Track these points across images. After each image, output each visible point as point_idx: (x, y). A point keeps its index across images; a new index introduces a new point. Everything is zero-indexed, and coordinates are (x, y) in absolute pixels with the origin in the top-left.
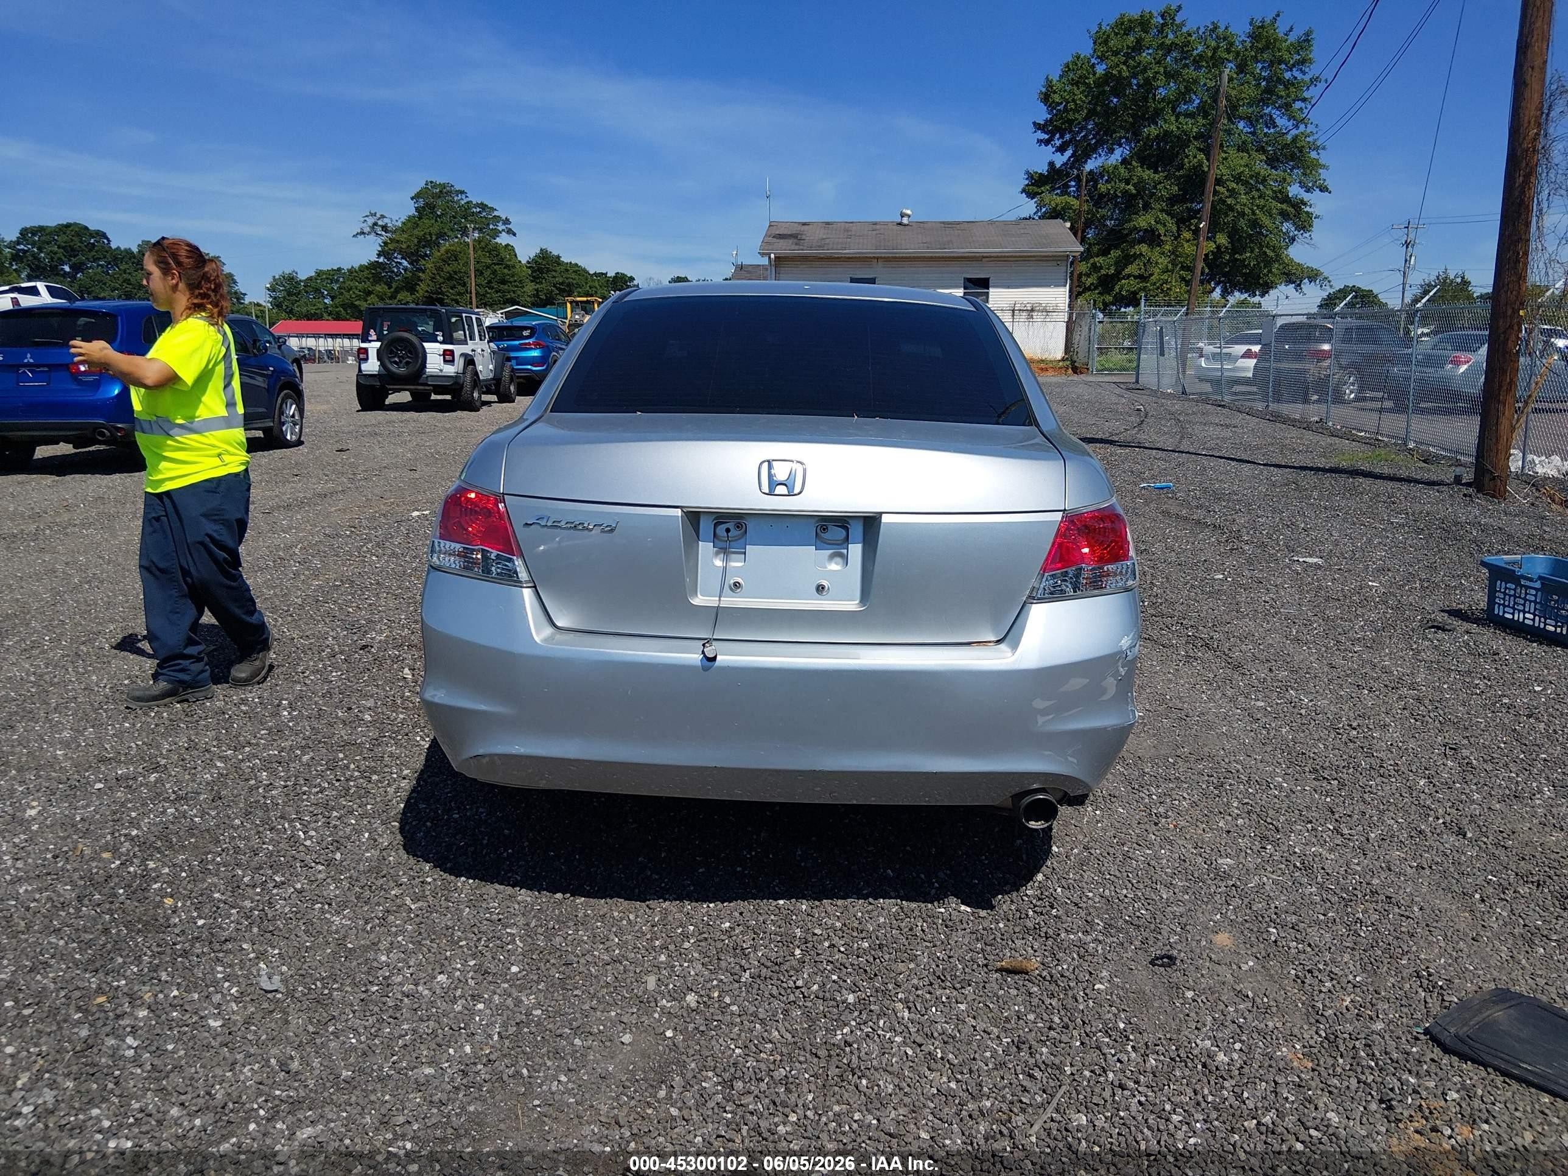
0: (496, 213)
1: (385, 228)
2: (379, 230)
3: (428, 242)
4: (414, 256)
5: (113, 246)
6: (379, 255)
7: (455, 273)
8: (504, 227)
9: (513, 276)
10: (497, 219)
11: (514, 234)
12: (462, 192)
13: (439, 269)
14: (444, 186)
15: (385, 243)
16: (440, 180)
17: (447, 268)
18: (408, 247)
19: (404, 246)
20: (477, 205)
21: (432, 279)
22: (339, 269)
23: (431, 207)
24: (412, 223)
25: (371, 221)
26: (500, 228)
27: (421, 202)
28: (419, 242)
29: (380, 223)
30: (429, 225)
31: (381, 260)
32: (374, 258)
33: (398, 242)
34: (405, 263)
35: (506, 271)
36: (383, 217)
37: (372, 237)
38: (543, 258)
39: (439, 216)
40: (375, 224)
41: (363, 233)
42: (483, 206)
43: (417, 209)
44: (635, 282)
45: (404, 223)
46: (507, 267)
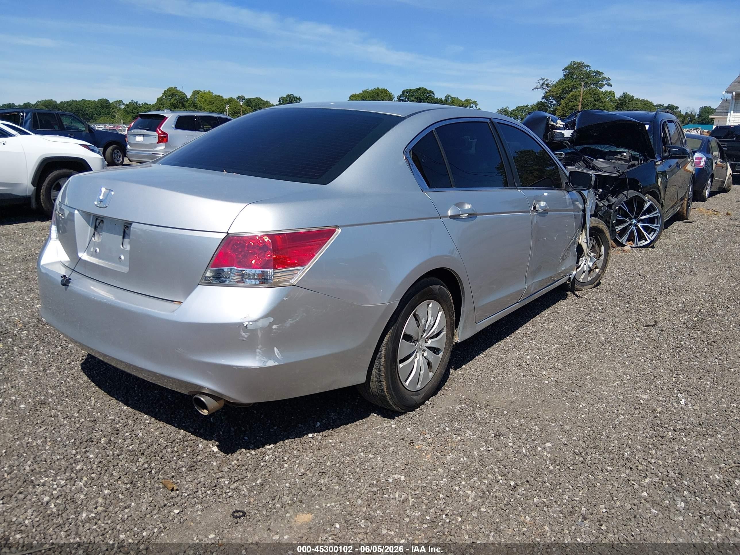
0: (604, 76)
1: (547, 85)
2: (544, 86)
3: (566, 91)
4: (558, 98)
5: (435, 97)
6: (543, 98)
7: (574, 106)
8: (606, 82)
9: (604, 107)
10: (604, 78)
11: (611, 86)
12: (588, 66)
13: (567, 104)
14: (579, 63)
15: (547, 93)
16: (578, 61)
17: (571, 104)
18: (557, 94)
19: (555, 94)
20: (595, 72)
21: (563, 109)
22: (527, 106)
23: (571, 74)
24: (561, 82)
25: (541, 82)
26: (604, 83)
27: (567, 72)
28: (562, 92)
29: (546, 83)
30: (569, 83)
31: (543, 101)
32: (540, 100)
33: (552, 92)
34: (554, 102)
35: (601, 104)
36: (547, 80)
37: (541, 90)
38: (624, 98)
39: (575, 79)
40: (543, 83)
41: (537, 88)
42: (597, 72)
43: (564, 75)
44: (679, 110)
45: (557, 83)
46: (602, 102)
